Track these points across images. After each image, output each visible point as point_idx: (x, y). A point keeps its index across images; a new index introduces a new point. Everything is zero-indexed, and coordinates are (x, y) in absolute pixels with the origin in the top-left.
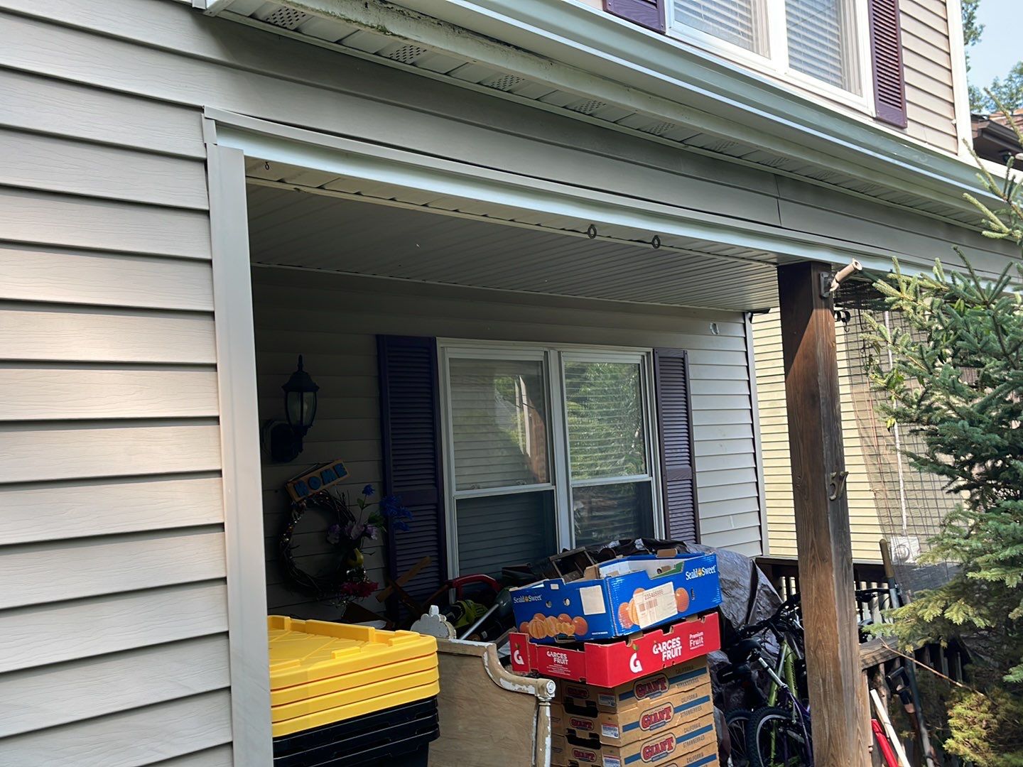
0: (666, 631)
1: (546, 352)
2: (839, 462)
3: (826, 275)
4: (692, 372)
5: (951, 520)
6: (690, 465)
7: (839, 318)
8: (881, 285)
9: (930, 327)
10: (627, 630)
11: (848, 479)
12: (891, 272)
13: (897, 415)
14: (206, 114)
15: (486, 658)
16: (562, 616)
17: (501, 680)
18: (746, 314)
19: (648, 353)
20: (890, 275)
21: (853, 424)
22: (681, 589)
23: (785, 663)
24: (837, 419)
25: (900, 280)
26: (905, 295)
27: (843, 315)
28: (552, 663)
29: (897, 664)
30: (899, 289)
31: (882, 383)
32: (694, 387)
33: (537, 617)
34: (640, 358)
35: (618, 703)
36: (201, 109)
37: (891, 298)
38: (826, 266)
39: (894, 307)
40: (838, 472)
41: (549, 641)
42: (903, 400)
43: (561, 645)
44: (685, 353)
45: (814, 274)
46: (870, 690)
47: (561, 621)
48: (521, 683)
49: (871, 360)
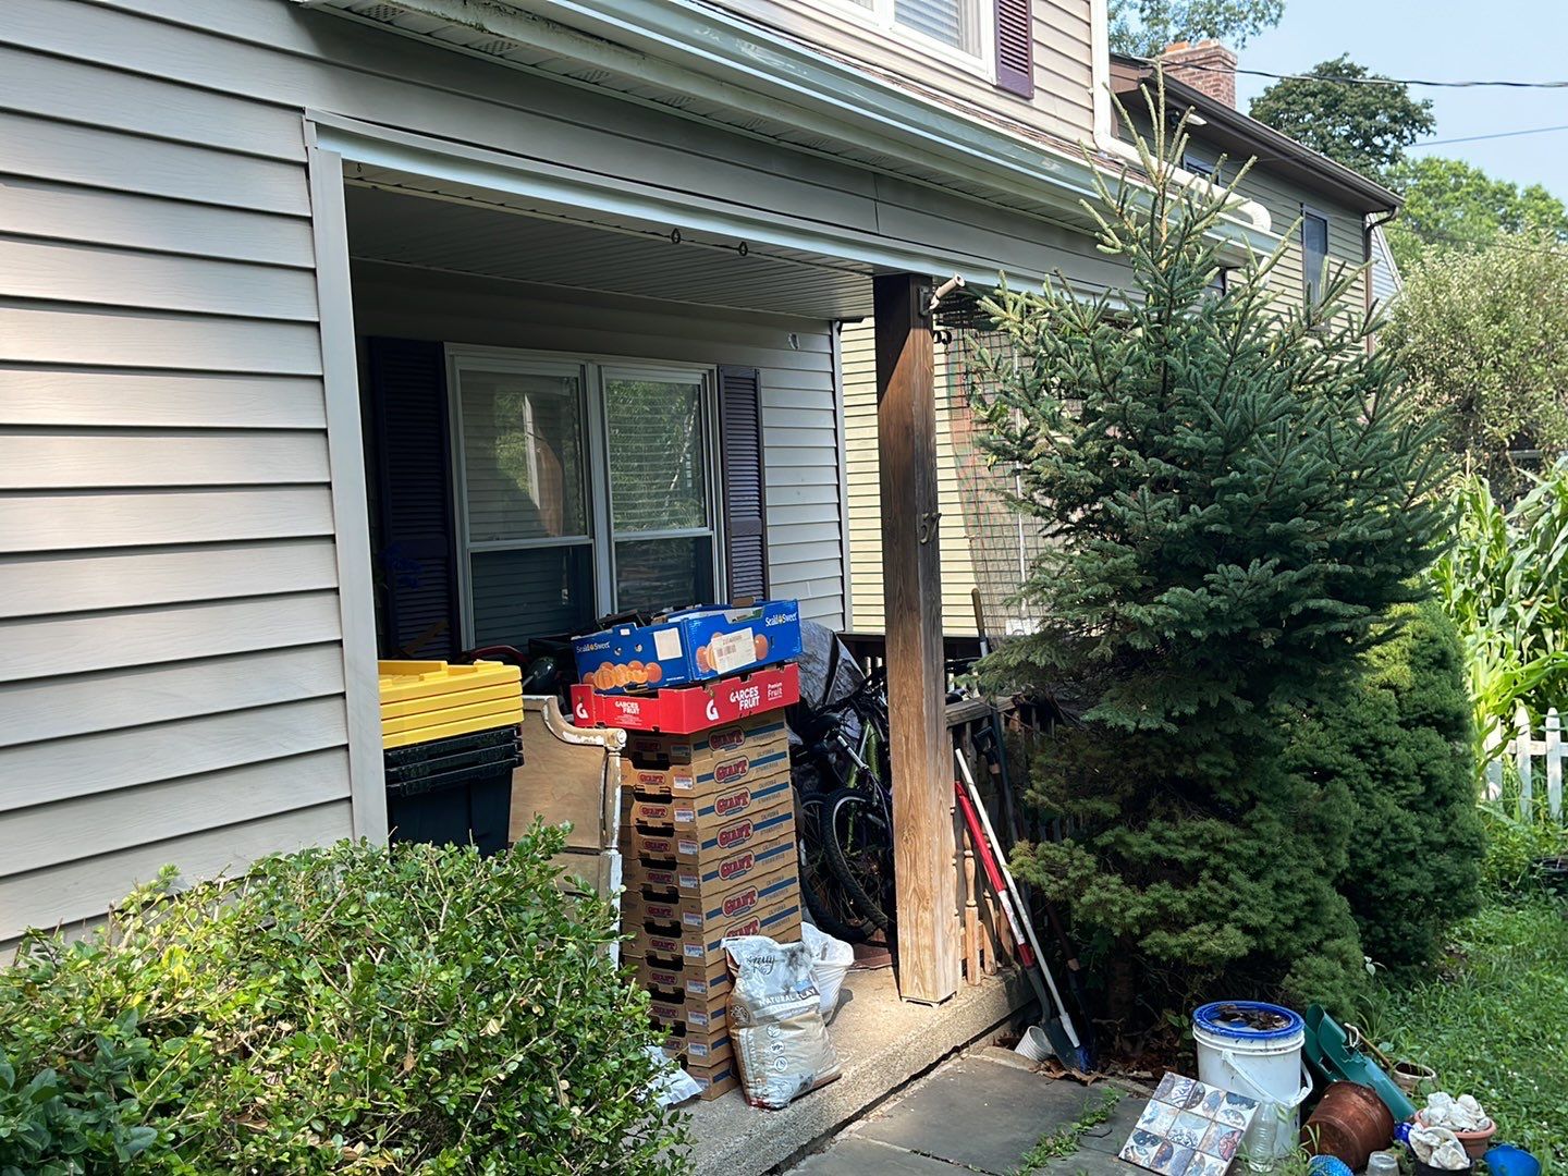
0: (744, 679)
1: (583, 366)
2: (933, 503)
3: (926, 290)
4: (766, 397)
5: (1041, 561)
6: (760, 516)
7: (940, 340)
8: (987, 303)
9: (1035, 353)
10: (705, 675)
11: (942, 522)
12: (998, 287)
13: (997, 451)
14: (307, 116)
15: (546, 712)
16: (632, 664)
17: (565, 733)
18: (833, 323)
19: (711, 371)
20: (997, 292)
21: (951, 462)
22: (760, 636)
23: (866, 745)
24: (932, 455)
25: (1006, 299)
26: (1011, 316)
27: (944, 336)
28: (622, 714)
29: (985, 724)
30: (1005, 309)
31: (984, 415)
32: (767, 418)
33: (603, 667)
34: (701, 377)
35: (693, 753)
36: (301, 110)
37: (998, 318)
38: (926, 279)
39: (1000, 328)
40: (930, 513)
41: (617, 691)
42: (1006, 435)
43: (632, 695)
44: (757, 372)
45: (913, 288)
46: (955, 749)
47: (632, 669)
48: (587, 735)
49: (973, 388)
